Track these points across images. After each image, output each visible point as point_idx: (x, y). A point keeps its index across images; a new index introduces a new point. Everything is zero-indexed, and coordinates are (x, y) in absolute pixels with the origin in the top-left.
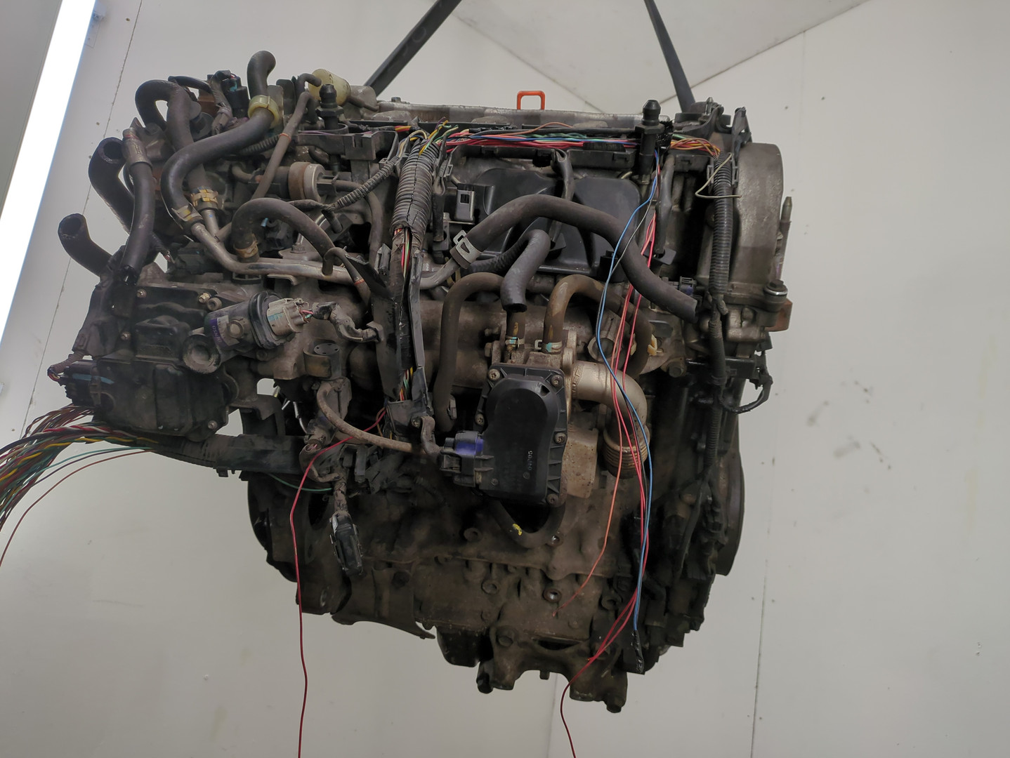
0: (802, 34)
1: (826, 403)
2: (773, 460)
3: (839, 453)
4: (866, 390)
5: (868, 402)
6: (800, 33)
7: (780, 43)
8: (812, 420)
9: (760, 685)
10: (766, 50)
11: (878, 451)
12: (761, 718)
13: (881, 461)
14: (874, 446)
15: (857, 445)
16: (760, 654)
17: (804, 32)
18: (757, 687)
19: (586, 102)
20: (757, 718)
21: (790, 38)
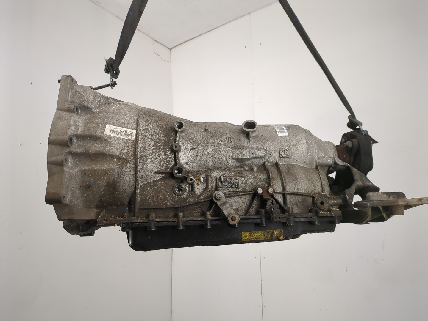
0: (249, 14)
6: (248, 14)
7: (239, 18)
9: (262, 293)
10: (233, 20)
12: (265, 307)
16: (261, 280)
17: (250, 14)
18: (262, 294)
19: (154, 40)
20: (263, 307)
21: (244, 16)
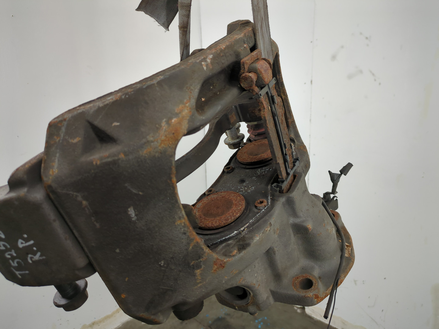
1: (342, 47)
2: (311, 82)
3: (350, 77)
4: (367, 38)
5: (368, 45)
8: (334, 57)
11: (373, 75)
13: (375, 80)
14: (371, 72)
15: (361, 72)
